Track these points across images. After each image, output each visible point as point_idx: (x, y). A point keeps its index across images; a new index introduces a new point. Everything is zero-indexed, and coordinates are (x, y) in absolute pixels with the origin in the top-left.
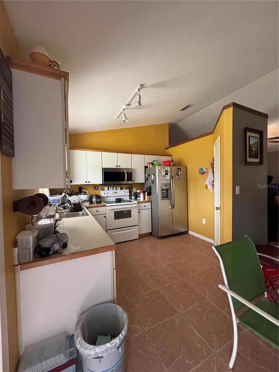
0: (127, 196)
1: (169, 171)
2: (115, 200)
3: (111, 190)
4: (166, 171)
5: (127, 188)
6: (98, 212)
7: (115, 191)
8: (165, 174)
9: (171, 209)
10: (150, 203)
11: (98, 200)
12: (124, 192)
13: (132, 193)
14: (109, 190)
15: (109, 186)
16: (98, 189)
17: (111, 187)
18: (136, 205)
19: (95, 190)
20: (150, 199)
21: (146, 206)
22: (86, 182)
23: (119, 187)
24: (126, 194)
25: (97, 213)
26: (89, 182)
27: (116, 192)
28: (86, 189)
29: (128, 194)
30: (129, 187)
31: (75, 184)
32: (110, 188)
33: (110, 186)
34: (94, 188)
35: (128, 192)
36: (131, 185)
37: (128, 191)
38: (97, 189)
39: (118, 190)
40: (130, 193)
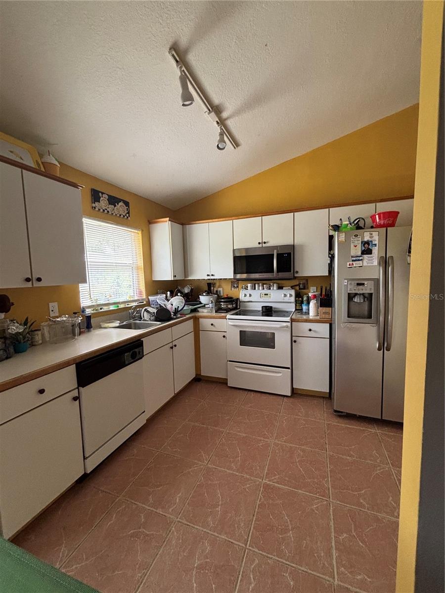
0: (291, 302)
1: (377, 242)
2: (261, 309)
3: (259, 289)
4: (365, 243)
5: (292, 287)
6: (214, 326)
7: (266, 291)
8: (360, 253)
9: (379, 349)
10: (328, 325)
11: (229, 306)
12: (283, 295)
13: (303, 299)
14: (255, 289)
15: (255, 282)
16: (238, 287)
17: (259, 284)
18: (285, 324)
19: (233, 288)
20: (327, 316)
21: (315, 331)
22: (208, 275)
23: (275, 285)
24: (287, 299)
25: (212, 328)
26: (212, 275)
27: (267, 295)
28: (220, 287)
29: (293, 299)
30: (299, 285)
31: (196, 279)
32: (256, 285)
33: (258, 282)
34: (232, 285)
35: (291, 295)
36: (304, 281)
37: (293, 292)
38: (236, 286)
39: (273, 289)
40: (296, 297)
